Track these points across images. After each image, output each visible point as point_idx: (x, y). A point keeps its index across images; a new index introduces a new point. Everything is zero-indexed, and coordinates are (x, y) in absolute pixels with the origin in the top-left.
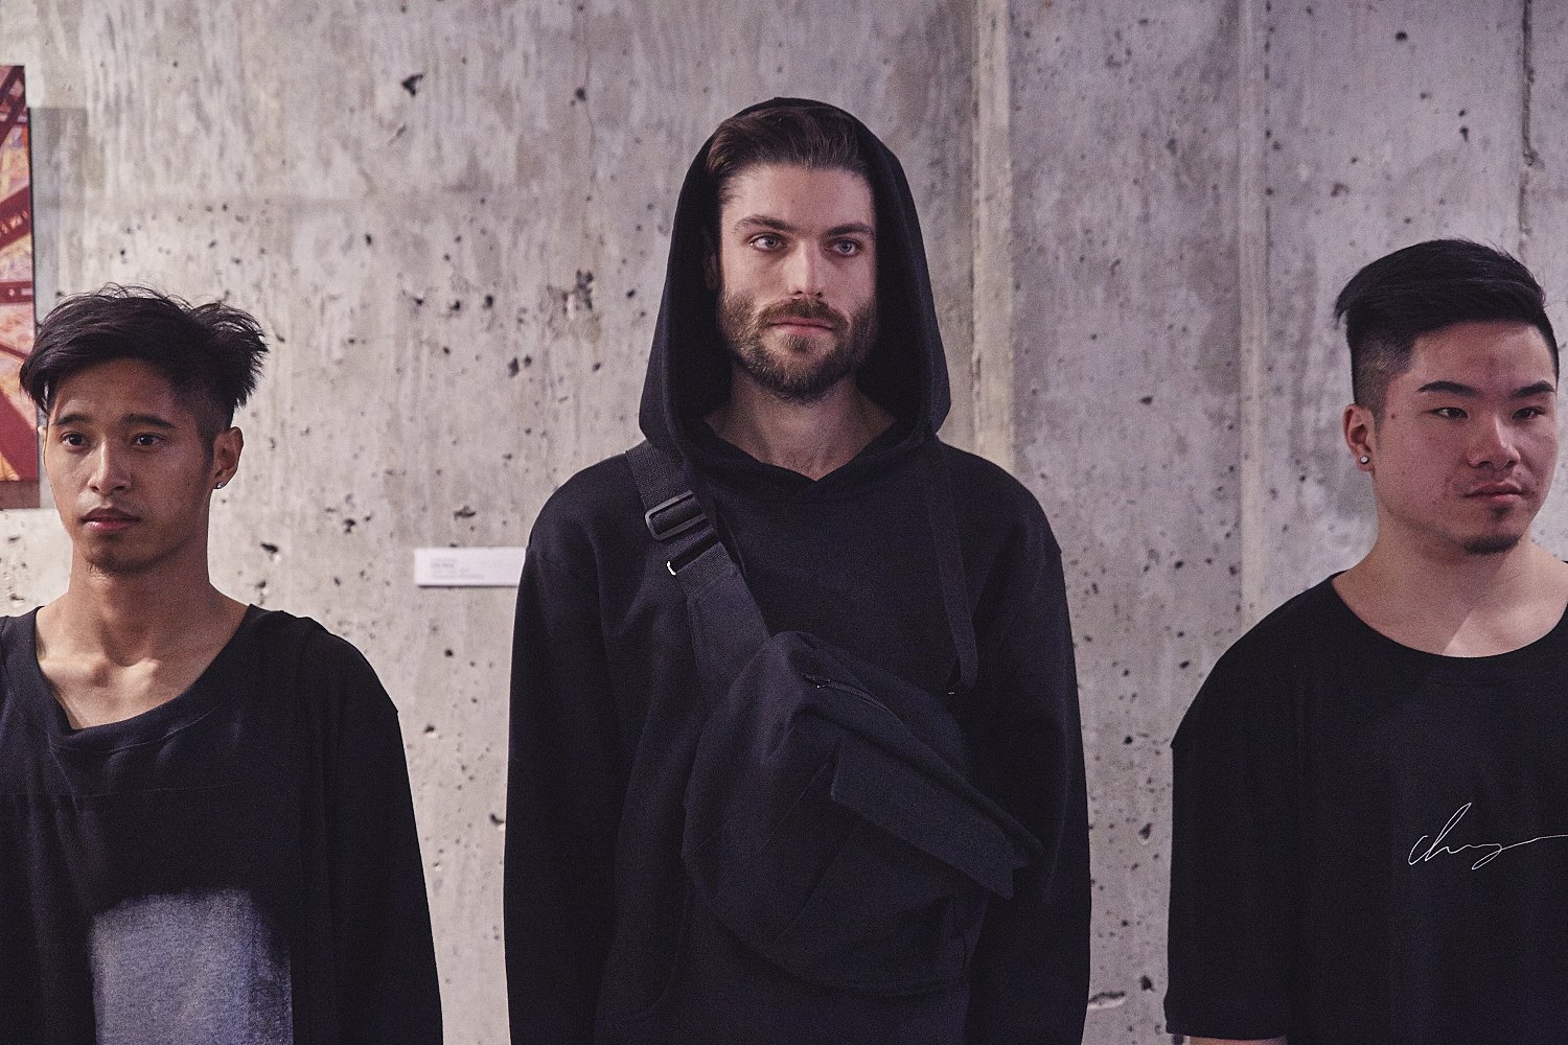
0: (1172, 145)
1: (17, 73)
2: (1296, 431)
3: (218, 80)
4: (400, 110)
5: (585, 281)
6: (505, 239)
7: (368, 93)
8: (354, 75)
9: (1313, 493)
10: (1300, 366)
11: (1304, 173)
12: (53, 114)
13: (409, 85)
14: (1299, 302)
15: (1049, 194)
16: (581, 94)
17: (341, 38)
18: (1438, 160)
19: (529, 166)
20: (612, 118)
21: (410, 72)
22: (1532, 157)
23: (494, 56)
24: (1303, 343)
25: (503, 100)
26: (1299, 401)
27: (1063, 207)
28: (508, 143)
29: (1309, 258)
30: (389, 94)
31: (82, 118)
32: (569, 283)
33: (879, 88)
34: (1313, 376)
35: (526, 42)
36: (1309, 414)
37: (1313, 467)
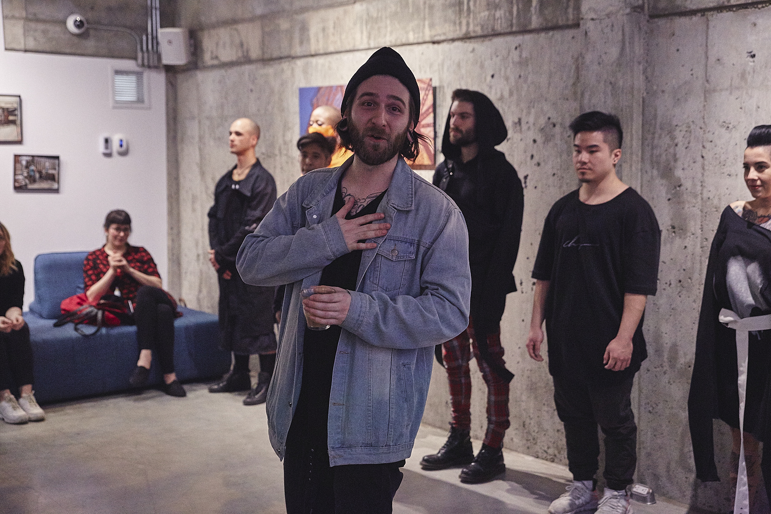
0: (611, 83)
1: (431, 80)
2: (652, 155)
3: (463, 78)
4: (490, 82)
5: (520, 120)
6: (506, 110)
7: (485, 79)
8: (484, 75)
9: (655, 172)
10: (653, 138)
11: (655, 88)
12: (440, 87)
13: (493, 76)
14: (653, 122)
15: (587, 96)
16: (520, 76)
17: (482, 66)
18: (685, 83)
19: (511, 94)
20: (525, 81)
21: (492, 73)
22: (707, 81)
23: (506, 68)
24: (654, 133)
25: (507, 79)
26: (652, 149)
27: (590, 100)
28: (507, 89)
29: (656, 110)
30: (489, 78)
31: (443, 87)
32: (517, 120)
33: (572, 71)
34: (656, 142)
35: (511, 65)
36: (655, 152)
37: (655, 164)
